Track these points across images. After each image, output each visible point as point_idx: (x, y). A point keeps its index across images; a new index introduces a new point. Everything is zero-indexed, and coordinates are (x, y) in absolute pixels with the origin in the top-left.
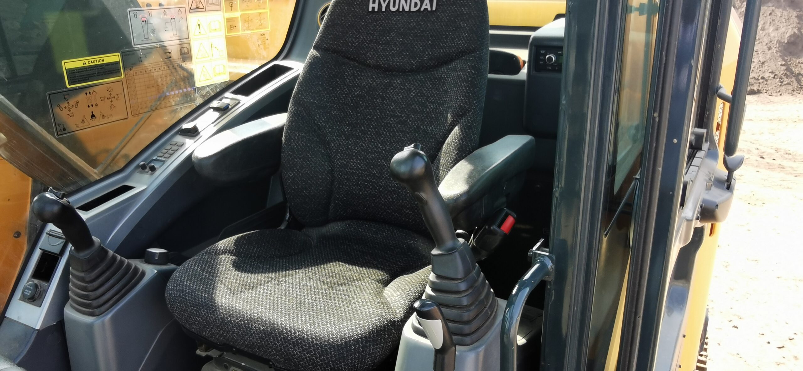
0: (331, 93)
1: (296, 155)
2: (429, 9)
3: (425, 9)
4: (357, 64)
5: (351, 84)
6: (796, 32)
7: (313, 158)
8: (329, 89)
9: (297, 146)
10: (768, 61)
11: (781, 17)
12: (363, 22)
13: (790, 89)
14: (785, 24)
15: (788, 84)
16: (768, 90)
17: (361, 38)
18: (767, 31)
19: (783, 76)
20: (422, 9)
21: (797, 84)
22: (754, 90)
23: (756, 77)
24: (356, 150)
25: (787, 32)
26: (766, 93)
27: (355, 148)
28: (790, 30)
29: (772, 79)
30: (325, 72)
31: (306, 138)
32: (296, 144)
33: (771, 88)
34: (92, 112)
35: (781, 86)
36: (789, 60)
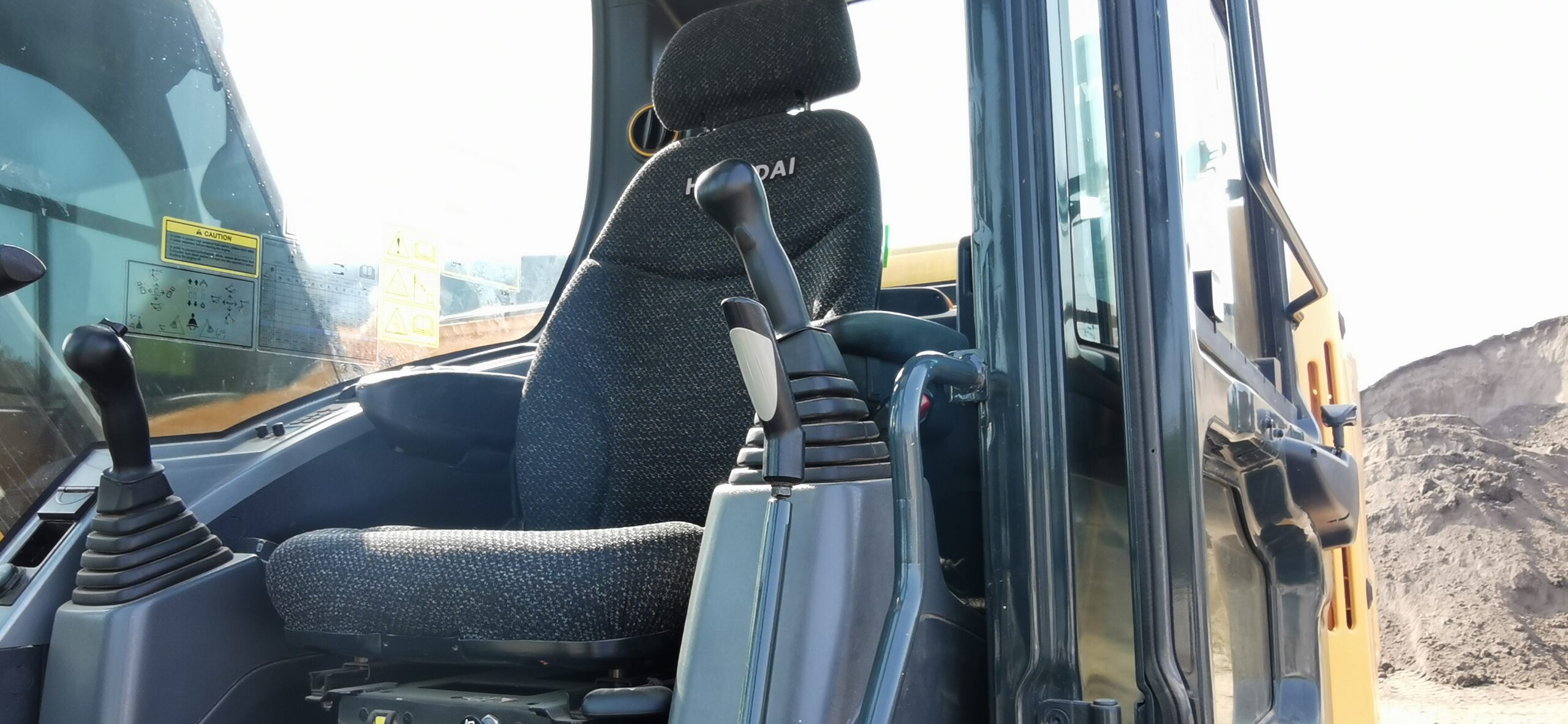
0: (616, 320)
1: (545, 414)
2: (784, 174)
3: (776, 176)
4: (662, 278)
5: (650, 304)
6: (1528, 568)
7: (576, 422)
8: (612, 313)
9: (548, 399)
10: (1489, 622)
11: (1491, 542)
12: (675, 212)
13: (1549, 676)
14: (1501, 554)
15: (1540, 665)
16: (1504, 678)
17: (671, 236)
18: (1472, 569)
19: (1525, 650)
20: (772, 177)
21: (1559, 666)
22: (1475, 677)
23: (1476, 654)
24: (654, 402)
25: (1510, 568)
26: (1502, 685)
27: (652, 398)
28: (1514, 565)
29: (1507, 656)
30: (606, 288)
31: (564, 386)
32: (546, 397)
33: (1510, 673)
34: (193, 315)
35: (1527, 669)
36: (1529, 621)
